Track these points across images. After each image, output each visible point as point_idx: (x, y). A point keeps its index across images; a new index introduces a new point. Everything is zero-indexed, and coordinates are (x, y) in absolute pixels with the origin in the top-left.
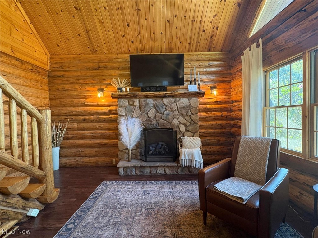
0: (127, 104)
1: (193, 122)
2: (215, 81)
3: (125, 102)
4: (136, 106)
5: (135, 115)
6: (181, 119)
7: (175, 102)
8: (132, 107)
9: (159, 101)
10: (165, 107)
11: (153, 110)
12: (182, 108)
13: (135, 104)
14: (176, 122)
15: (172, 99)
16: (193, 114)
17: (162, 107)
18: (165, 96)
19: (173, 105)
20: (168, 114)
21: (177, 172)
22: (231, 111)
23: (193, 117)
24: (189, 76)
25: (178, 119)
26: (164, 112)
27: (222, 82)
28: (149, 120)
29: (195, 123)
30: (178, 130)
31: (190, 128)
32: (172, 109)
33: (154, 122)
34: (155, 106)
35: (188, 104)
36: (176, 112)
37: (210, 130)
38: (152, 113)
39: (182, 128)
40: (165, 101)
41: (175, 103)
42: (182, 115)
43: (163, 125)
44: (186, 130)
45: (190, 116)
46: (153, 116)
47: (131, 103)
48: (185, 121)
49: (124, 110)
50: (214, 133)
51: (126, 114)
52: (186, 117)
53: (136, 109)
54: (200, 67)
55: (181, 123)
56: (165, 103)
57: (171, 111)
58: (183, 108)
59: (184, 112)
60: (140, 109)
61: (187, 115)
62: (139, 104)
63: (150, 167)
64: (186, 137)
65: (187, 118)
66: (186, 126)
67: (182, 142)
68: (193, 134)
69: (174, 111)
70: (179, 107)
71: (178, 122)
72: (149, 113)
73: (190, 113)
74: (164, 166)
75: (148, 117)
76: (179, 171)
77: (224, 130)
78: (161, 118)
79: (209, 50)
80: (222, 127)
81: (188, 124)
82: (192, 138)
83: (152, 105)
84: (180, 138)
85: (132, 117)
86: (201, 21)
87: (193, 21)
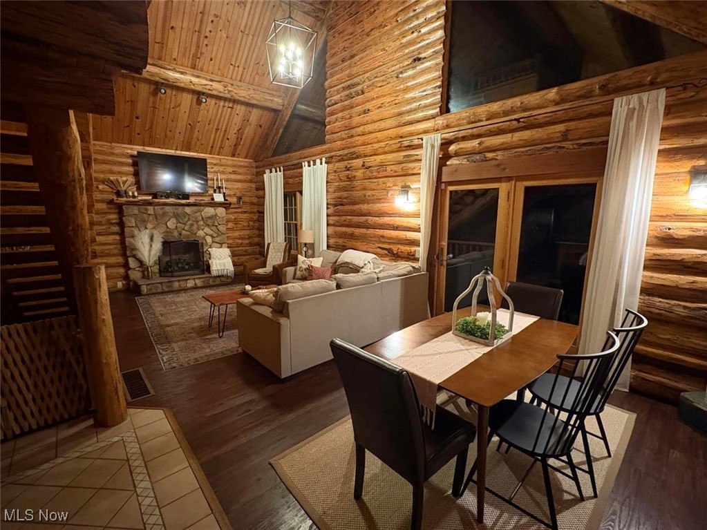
0: (137, 212)
1: (220, 233)
2: (241, 191)
3: (135, 210)
4: (150, 215)
5: (150, 226)
6: (207, 230)
7: (199, 211)
8: (145, 215)
9: (180, 209)
11: (173, 220)
12: (207, 218)
13: (149, 212)
14: (201, 233)
15: (194, 208)
16: (220, 225)
17: (185, 217)
18: (188, 205)
19: (197, 214)
20: (192, 225)
22: (257, 221)
23: (220, 228)
24: (212, 182)
25: (203, 230)
26: (187, 222)
27: (248, 191)
28: (168, 232)
29: (222, 234)
30: (204, 242)
31: (217, 239)
32: (196, 218)
33: (176, 234)
34: (176, 216)
35: (214, 214)
36: (201, 223)
37: (237, 241)
38: (172, 224)
39: (209, 239)
40: (188, 210)
41: (199, 213)
42: (208, 225)
43: (187, 236)
44: (213, 242)
45: (216, 226)
46: (174, 227)
47: (143, 211)
48: (211, 232)
49: (133, 221)
50: (242, 243)
51: (136, 225)
52: (212, 228)
53: (151, 218)
54: (224, 173)
55: (207, 234)
56: (188, 212)
57: (195, 221)
58: (209, 218)
59: (209, 222)
60: (156, 218)
61: (213, 225)
62: (155, 212)
63: (179, 281)
64: (214, 249)
65: (214, 228)
66: (213, 237)
67: (210, 254)
68: (221, 244)
69: (198, 221)
70: (203, 216)
71: (204, 233)
72: (168, 224)
73: (216, 224)
74: (194, 279)
75: (168, 228)
76: (211, 281)
77: (251, 240)
78: (184, 229)
79: (233, 156)
80: (249, 237)
81: (215, 235)
82: (221, 249)
83: (171, 214)
84: (207, 250)
85: (146, 228)
86: (225, 131)
87: (217, 129)
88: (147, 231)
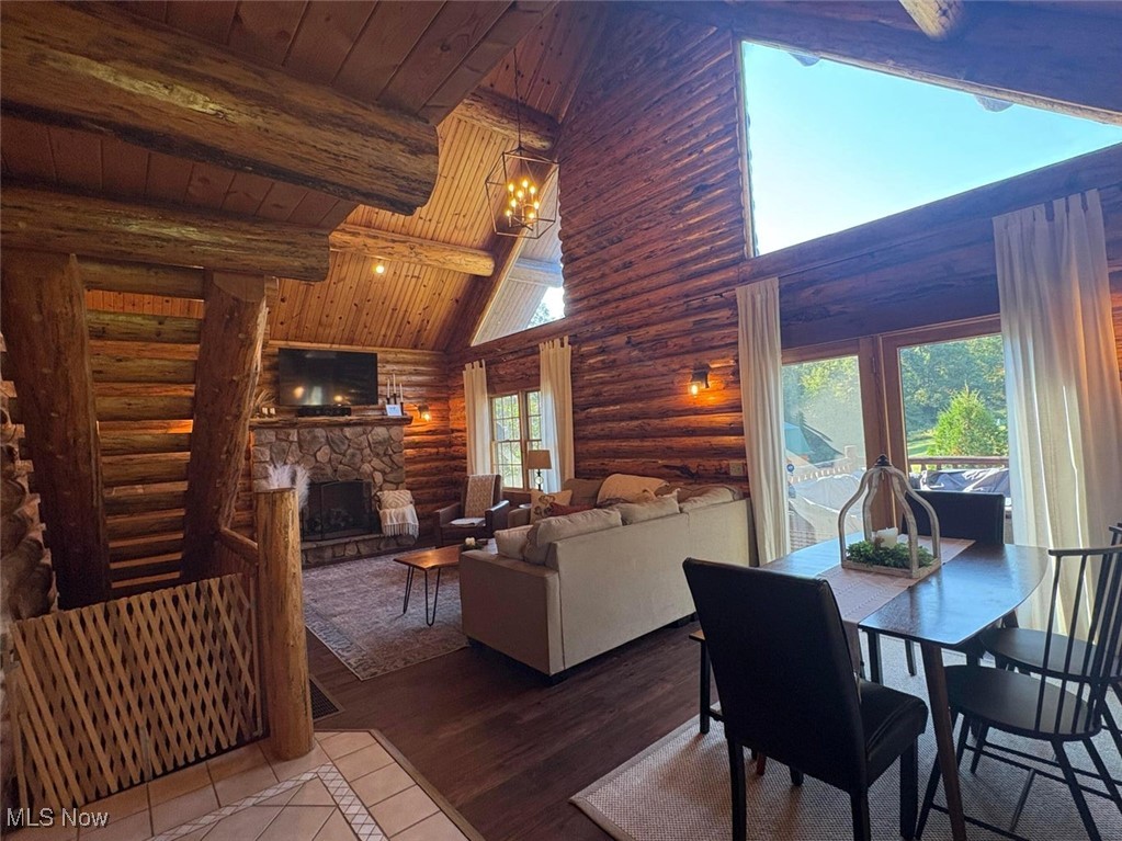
0: (274, 439)
1: (395, 467)
2: (427, 399)
3: (270, 436)
4: (291, 442)
5: (291, 459)
6: (376, 462)
7: (364, 433)
8: (284, 443)
9: (337, 431)
10: (346, 442)
11: (326, 449)
12: (376, 443)
13: (291, 439)
14: (367, 467)
15: (359, 429)
16: (395, 453)
17: (343, 443)
18: (348, 424)
19: (361, 438)
20: (353, 455)
21: (379, 549)
22: (451, 445)
23: (396, 458)
24: (383, 388)
25: (370, 462)
26: (346, 451)
27: (436, 399)
28: (318, 468)
29: (399, 467)
30: (371, 481)
31: (390, 477)
32: (359, 445)
33: (329, 471)
34: (329, 442)
35: (387, 436)
36: (367, 451)
37: (422, 478)
38: (323, 454)
39: (378, 477)
40: (348, 431)
41: (365, 436)
42: (377, 455)
43: (345, 474)
44: (385, 481)
45: (390, 456)
46: (327, 460)
47: (282, 436)
48: (382, 466)
49: (268, 452)
50: (427, 483)
51: (271, 459)
52: (384, 459)
53: (293, 447)
54: (401, 373)
55: (375, 469)
56: (348, 435)
57: (358, 449)
58: (380, 443)
59: (380, 450)
60: (301, 447)
61: (385, 454)
62: (299, 438)
63: (333, 546)
64: (386, 492)
66: (384, 473)
67: (379, 501)
68: (397, 485)
69: (363, 449)
70: (371, 441)
71: (370, 466)
72: (318, 454)
73: (391, 452)
74: (357, 542)
75: (317, 461)
76: (382, 546)
77: (441, 477)
78: (341, 463)
79: (415, 347)
80: (439, 471)
81: (388, 470)
82: (396, 492)
83: (323, 440)
84: (375, 495)
85: (285, 463)
86: (406, 311)
87: (394, 310)
88: (287, 468)
